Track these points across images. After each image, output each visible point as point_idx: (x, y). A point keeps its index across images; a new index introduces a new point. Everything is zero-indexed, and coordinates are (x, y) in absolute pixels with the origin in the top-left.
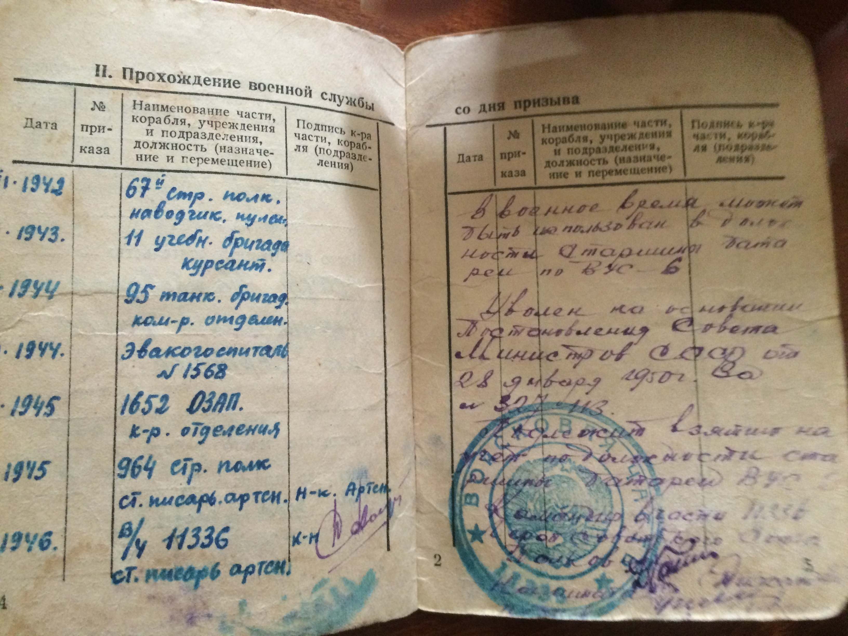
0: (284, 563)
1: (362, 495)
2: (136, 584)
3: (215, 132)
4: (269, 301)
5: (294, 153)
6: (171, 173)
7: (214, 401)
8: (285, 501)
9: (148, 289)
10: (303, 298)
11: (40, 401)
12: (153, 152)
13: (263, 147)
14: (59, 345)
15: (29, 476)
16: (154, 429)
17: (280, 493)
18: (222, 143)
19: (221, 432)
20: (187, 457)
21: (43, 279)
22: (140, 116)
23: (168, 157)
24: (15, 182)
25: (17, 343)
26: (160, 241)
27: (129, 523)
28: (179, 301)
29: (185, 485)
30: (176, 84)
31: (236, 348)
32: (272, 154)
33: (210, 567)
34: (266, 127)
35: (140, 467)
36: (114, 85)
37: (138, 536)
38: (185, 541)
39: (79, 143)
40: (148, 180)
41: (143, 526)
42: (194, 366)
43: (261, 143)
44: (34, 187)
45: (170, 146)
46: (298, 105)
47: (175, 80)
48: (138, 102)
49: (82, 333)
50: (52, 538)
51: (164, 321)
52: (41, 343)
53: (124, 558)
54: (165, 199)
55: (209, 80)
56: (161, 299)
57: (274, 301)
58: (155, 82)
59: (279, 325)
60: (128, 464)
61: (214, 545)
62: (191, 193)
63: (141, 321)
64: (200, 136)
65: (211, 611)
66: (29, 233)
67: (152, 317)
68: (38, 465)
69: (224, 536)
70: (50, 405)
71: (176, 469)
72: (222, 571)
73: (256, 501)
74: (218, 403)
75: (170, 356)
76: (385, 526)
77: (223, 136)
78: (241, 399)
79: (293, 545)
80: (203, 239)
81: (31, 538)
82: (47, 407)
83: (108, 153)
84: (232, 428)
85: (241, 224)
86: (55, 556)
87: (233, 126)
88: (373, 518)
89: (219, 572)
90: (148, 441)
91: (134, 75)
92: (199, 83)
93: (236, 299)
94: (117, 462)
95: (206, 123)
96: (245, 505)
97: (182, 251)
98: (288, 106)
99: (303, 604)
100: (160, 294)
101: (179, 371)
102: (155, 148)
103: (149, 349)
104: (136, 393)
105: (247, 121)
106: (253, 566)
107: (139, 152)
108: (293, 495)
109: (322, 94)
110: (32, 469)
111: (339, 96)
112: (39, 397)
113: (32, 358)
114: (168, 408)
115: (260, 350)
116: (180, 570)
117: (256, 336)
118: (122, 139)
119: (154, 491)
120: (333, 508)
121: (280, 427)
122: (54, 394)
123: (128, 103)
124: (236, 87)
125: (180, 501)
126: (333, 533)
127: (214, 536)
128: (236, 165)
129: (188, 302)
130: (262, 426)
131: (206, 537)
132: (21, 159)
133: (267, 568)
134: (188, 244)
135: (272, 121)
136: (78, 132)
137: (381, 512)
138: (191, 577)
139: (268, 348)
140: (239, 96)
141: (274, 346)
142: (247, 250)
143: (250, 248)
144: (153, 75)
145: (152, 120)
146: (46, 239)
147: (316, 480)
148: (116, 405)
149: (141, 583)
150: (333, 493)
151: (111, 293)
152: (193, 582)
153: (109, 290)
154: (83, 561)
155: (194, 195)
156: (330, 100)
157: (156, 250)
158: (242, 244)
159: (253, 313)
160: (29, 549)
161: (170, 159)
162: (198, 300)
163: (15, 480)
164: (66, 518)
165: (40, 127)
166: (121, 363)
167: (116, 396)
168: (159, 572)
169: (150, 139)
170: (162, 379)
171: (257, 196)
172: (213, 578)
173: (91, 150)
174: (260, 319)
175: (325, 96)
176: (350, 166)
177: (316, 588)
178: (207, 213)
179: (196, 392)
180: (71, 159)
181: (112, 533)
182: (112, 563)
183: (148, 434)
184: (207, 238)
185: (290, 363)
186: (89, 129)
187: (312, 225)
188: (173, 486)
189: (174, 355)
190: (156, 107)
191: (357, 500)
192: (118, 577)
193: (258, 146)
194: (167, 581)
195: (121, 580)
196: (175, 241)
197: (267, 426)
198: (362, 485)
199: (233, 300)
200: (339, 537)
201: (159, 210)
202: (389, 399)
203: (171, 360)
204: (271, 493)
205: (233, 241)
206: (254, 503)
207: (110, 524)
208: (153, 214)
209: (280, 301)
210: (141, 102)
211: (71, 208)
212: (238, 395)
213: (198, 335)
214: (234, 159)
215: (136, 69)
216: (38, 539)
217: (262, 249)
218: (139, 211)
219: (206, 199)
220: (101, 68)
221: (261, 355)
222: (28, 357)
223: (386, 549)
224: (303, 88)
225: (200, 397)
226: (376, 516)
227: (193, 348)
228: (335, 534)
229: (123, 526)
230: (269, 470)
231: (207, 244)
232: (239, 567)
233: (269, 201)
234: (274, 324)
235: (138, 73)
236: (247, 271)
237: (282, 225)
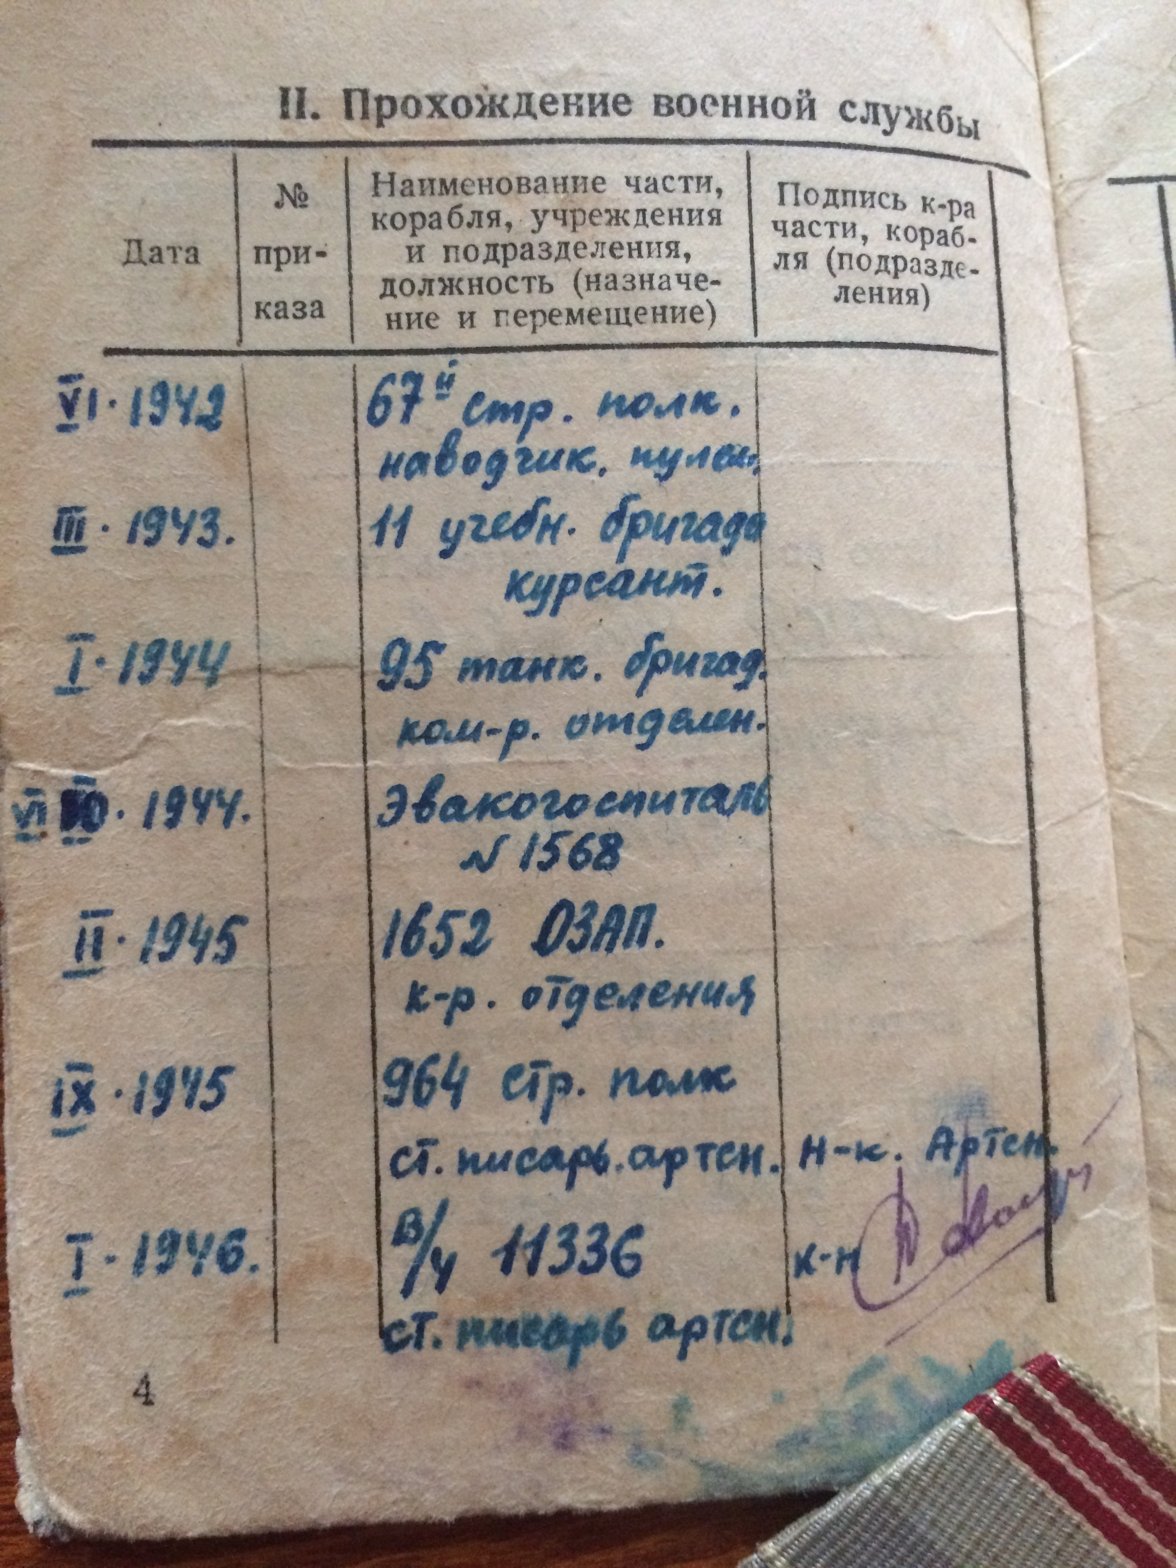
0: (776, 1315)
1: (971, 1159)
2: (437, 1353)
3: (572, 239)
4: (719, 672)
5: (773, 276)
6: (471, 357)
7: (596, 924)
8: (774, 1169)
9: (431, 654)
10: (804, 660)
11: (204, 926)
12: (427, 304)
13: (694, 267)
14: (238, 793)
15: (189, 1103)
16: (459, 991)
17: (760, 1149)
18: (590, 266)
19: (614, 1001)
20: (538, 1057)
21: (193, 638)
22: (390, 213)
23: (461, 314)
24: (112, 403)
25: (144, 792)
26: (451, 533)
27: (416, 1211)
28: (503, 679)
29: (536, 1124)
30: (473, 120)
31: (642, 795)
32: (716, 282)
33: (602, 1318)
34: (700, 211)
35: (432, 1081)
36: (325, 137)
37: (437, 1242)
38: (543, 1255)
39: (251, 295)
40: (415, 378)
41: (447, 1218)
42: (544, 839)
43: (688, 256)
44: (157, 411)
45: (465, 286)
46: (780, 143)
47: (469, 109)
48: (384, 177)
49: (287, 764)
50: (247, 1244)
51: (469, 731)
52: (197, 792)
53: (406, 1291)
54: (458, 422)
55: (554, 101)
56: (461, 678)
57: (732, 671)
58: (422, 121)
59: (746, 730)
60: (406, 1073)
61: (608, 1267)
62: (520, 405)
63: (418, 732)
64: (536, 251)
65: (607, 1419)
66: (152, 526)
67: (442, 723)
68: (206, 1077)
69: (630, 1247)
70: (225, 936)
71: (515, 1087)
72: (630, 1329)
73: (704, 1166)
74: (604, 929)
75: (488, 817)
76: (1040, 1240)
77: (592, 248)
78: (657, 918)
79: (797, 1275)
80: (554, 519)
81: (200, 1244)
82: (219, 940)
83: (321, 315)
84: (639, 990)
85: (645, 476)
86: (253, 1286)
87: (617, 217)
88: (1003, 1218)
89: (623, 1331)
90: (448, 1021)
91: (372, 105)
92: (529, 112)
93: (639, 668)
94: (381, 1070)
95: (550, 216)
96: (677, 1174)
97: (504, 554)
98: (754, 149)
99: (824, 1415)
100: (459, 664)
101: (511, 854)
102: (430, 293)
103: (440, 799)
104: (416, 908)
105: (650, 201)
106: (703, 1321)
107: (392, 305)
108: (794, 1154)
109: (842, 107)
110: (195, 1086)
111: (887, 107)
112: (201, 918)
113: (180, 826)
114: (488, 942)
115: (699, 797)
116: (534, 1323)
117: (688, 763)
118: (351, 277)
119: (466, 1137)
120: (894, 1189)
121: (754, 987)
122: (233, 912)
123: (361, 181)
124: (622, 114)
125: (527, 1163)
126: (895, 1249)
127: (609, 1246)
128: (628, 323)
129: (525, 682)
130: (711, 985)
131: (591, 1249)
132: (122, 345)
133: (735, 1324)
134: (518, 537)
135: (713, 194)
136: (249, 268)
137: (1025, 1203)
138: (561, 1341)
139: (721, 791)
140: (629, 134)
141: (734, 786)
142: (661, 542)
143: (668, 536)
144: (418, 103)
145: (419, 220)
146: (191, 540)
147: (848, 1120)
148: (371, 935)
149: (448, 1350)
150: (894, 1151)
151: (345, 666)
152: (564, 1351)
153: (342, 659)
154: (318, 1298)
155: (527, 409)
156: (864, 120)
157: (445, 554)
158: (647, 528)
159: (678, 705)
160: (197, 1270)
161: (467, 319)
162: (547, 676)
163: (158, 1111)
164: (274, 1197)
165: (160, 261)
166: (377, 834)
167: (370, 914)
168: (488, 1326)
169: (416, 271)
170: (473, 873)
171: (681, 399)
172: (611, 1344)
173: (281, 311)
174: (697, 719)
175: (848, 110)
176: (921, 297)
177: (855, 1379)
178: (560, 452)
179: (551, 904)
180: (235, 336)
181: (379, 1233)
182: (381, 1305)
183: (446, 1004)
184: (562, 517)
185: (776, 828)
186: (273, 256)
187: (822, 465)
188: (508, 1127)
189: (497, 814)
190: (427, 185)
191: (957, 1172)
192: (396, 1337)
193: (680, 266)
194: (505, 1347)
195: (403, 1343)
196: (486, 530)
197: (723, 986)
198: (973, 1135)
199: (629, 672)
200: (911, 1261)
201: (447, 453)
202: (1045, 912)
203: (491, 826)
204: (738, 1149)
205: (627, 522)
206: (699, 1170)
207: (373, 1212)
208: (432, 463)
209: (745, 669)
210: (392, 175)
211: (244, 460)
212: (651, 909)
213: (550, 763)
214: (622, 306)
215: (374, 91)
216: (215, 1247)
217: (700, 539)
218: (400, 458)
219: (556, 417)
220: (293, 96)
221: (703, 808)
222: (171, 824)
223: (1043, 1295)
224: (792, 96)
225: (563, 915)
226: (1010, 1212)
227: (539, 795)
228: (900, 1253)
229: (402, 1218)
230: (732, 1093)
231: (562, 533)
232: (669, 1320)
233: (711, 410)
234: (734, 730)
235: (379, 99)
236: (663, 597)
237: (746, 472)
